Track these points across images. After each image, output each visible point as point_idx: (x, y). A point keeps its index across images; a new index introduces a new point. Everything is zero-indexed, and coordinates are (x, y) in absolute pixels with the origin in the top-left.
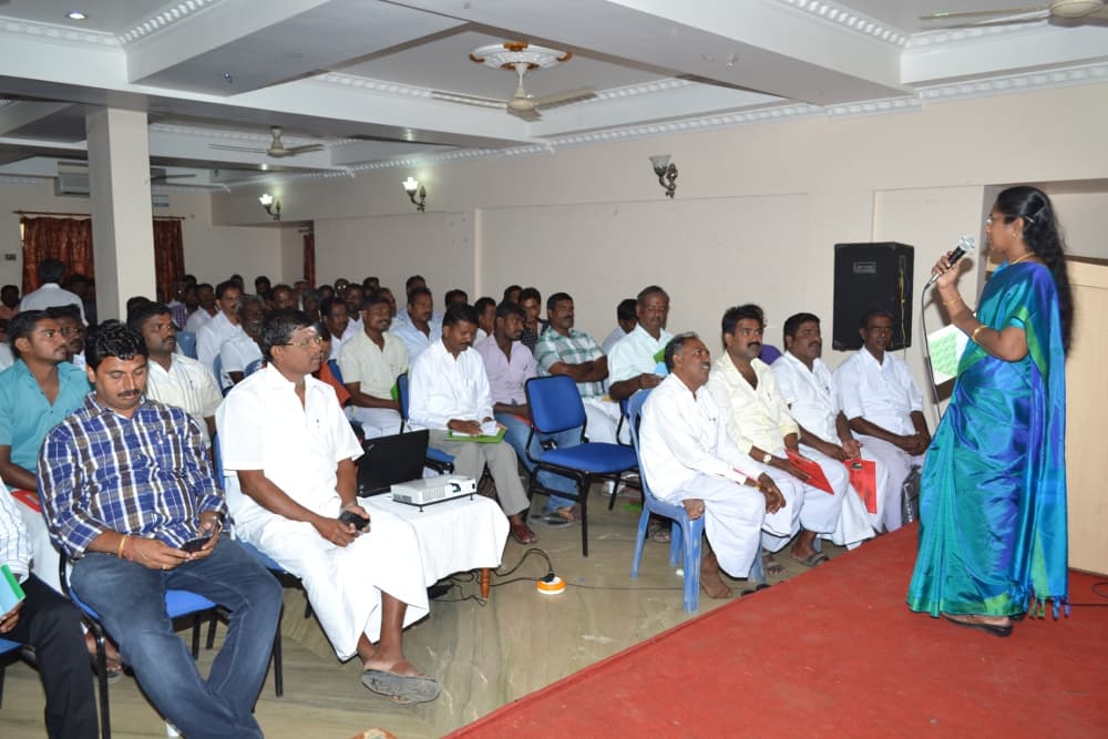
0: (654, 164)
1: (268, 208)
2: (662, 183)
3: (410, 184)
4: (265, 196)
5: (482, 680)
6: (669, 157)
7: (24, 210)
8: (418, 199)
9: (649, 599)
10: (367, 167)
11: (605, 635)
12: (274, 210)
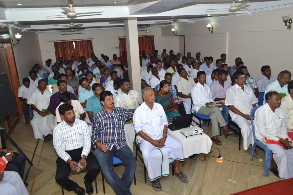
0: (283, 19)
1: (173, 32)
2: (286, 25)
3: (209, 26)
4: (173, 29)
5: (195, 188)
6: (289, 16)
7: (119, 36)
8: (211, 30)
9: (254, 170)
10: (198, 21)
11: (235, 181)
12: (175, 32)
